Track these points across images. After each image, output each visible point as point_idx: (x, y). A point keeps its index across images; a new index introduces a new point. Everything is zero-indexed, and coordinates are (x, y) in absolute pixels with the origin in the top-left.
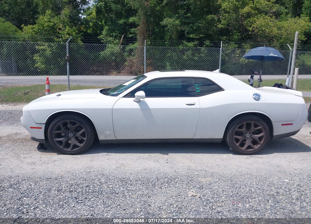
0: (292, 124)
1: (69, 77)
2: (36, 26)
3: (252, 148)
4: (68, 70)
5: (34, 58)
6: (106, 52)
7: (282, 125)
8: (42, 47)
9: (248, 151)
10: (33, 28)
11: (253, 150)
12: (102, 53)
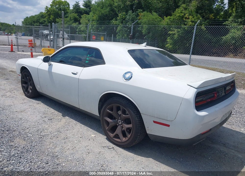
0: (168, 126)
1: (191, 57)
2: (172, 17)
3: (119, 138)
4: (191, 51)
5: (167, 40)
6: (227, 36)
7: (155, 122)
8: (173, 32)
9: (115, 140)
10: (170, 18)
11: (120, 141)
12: (224, 37)
